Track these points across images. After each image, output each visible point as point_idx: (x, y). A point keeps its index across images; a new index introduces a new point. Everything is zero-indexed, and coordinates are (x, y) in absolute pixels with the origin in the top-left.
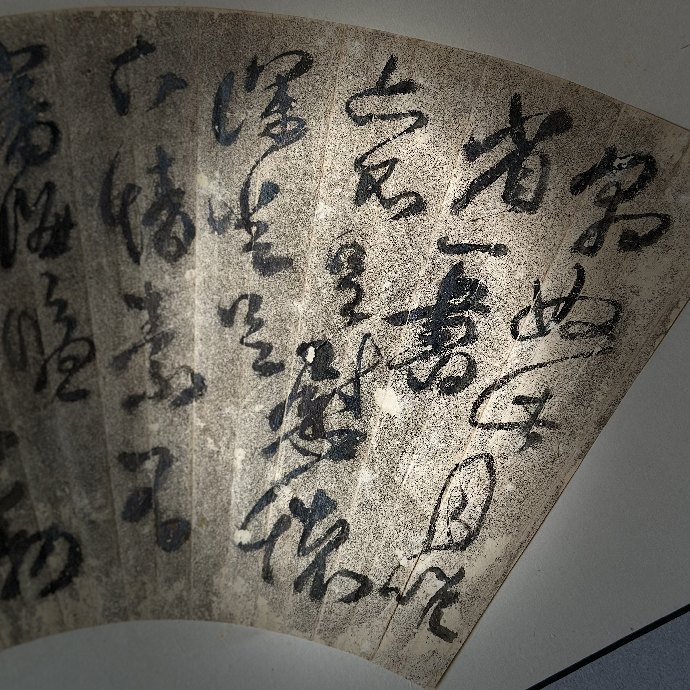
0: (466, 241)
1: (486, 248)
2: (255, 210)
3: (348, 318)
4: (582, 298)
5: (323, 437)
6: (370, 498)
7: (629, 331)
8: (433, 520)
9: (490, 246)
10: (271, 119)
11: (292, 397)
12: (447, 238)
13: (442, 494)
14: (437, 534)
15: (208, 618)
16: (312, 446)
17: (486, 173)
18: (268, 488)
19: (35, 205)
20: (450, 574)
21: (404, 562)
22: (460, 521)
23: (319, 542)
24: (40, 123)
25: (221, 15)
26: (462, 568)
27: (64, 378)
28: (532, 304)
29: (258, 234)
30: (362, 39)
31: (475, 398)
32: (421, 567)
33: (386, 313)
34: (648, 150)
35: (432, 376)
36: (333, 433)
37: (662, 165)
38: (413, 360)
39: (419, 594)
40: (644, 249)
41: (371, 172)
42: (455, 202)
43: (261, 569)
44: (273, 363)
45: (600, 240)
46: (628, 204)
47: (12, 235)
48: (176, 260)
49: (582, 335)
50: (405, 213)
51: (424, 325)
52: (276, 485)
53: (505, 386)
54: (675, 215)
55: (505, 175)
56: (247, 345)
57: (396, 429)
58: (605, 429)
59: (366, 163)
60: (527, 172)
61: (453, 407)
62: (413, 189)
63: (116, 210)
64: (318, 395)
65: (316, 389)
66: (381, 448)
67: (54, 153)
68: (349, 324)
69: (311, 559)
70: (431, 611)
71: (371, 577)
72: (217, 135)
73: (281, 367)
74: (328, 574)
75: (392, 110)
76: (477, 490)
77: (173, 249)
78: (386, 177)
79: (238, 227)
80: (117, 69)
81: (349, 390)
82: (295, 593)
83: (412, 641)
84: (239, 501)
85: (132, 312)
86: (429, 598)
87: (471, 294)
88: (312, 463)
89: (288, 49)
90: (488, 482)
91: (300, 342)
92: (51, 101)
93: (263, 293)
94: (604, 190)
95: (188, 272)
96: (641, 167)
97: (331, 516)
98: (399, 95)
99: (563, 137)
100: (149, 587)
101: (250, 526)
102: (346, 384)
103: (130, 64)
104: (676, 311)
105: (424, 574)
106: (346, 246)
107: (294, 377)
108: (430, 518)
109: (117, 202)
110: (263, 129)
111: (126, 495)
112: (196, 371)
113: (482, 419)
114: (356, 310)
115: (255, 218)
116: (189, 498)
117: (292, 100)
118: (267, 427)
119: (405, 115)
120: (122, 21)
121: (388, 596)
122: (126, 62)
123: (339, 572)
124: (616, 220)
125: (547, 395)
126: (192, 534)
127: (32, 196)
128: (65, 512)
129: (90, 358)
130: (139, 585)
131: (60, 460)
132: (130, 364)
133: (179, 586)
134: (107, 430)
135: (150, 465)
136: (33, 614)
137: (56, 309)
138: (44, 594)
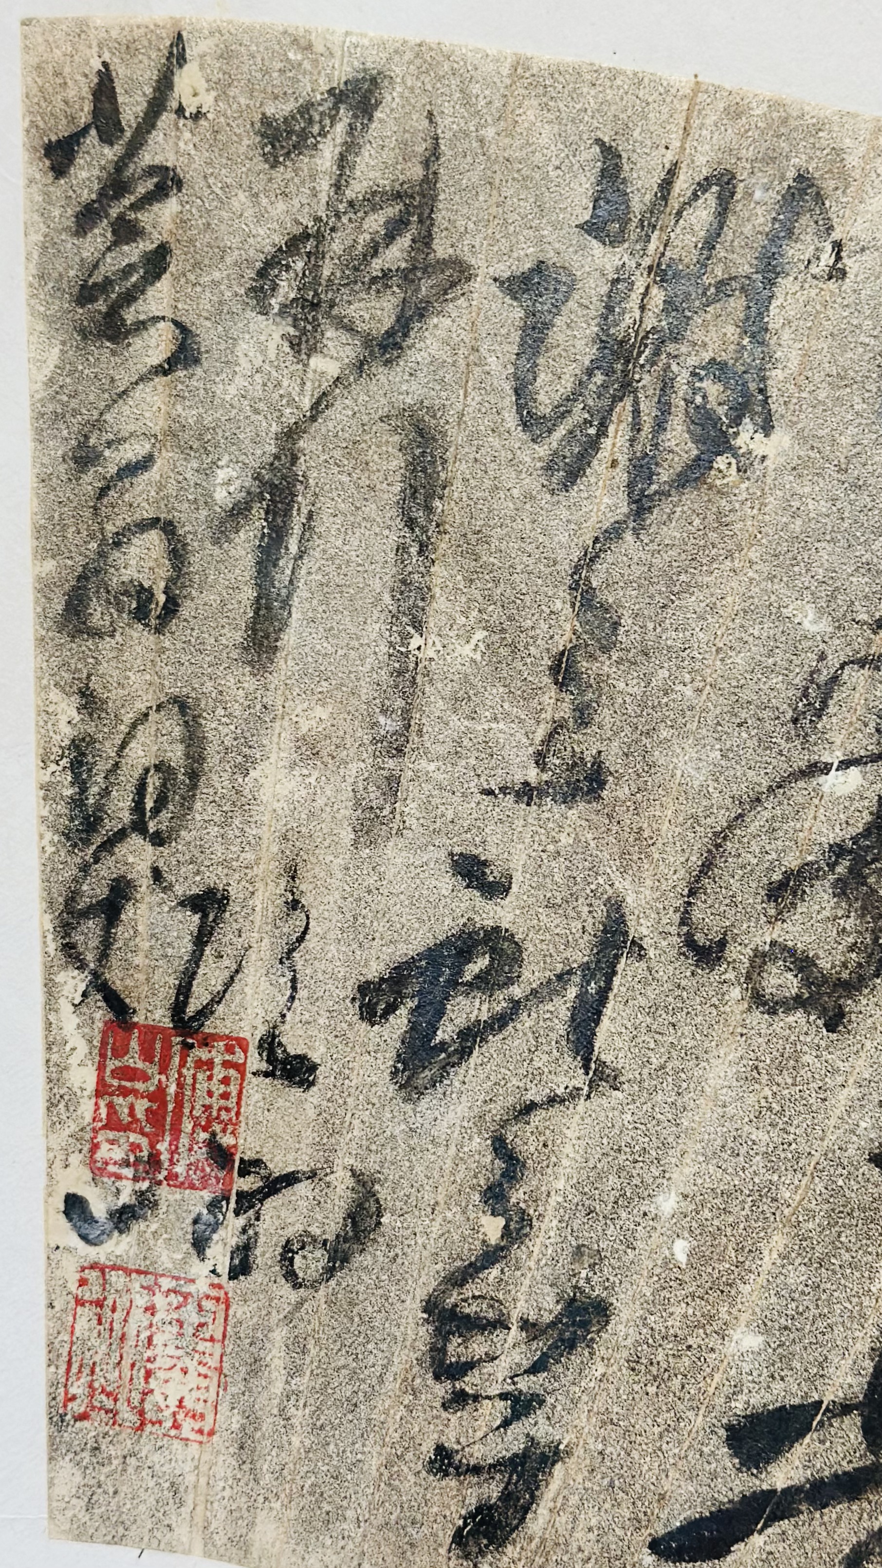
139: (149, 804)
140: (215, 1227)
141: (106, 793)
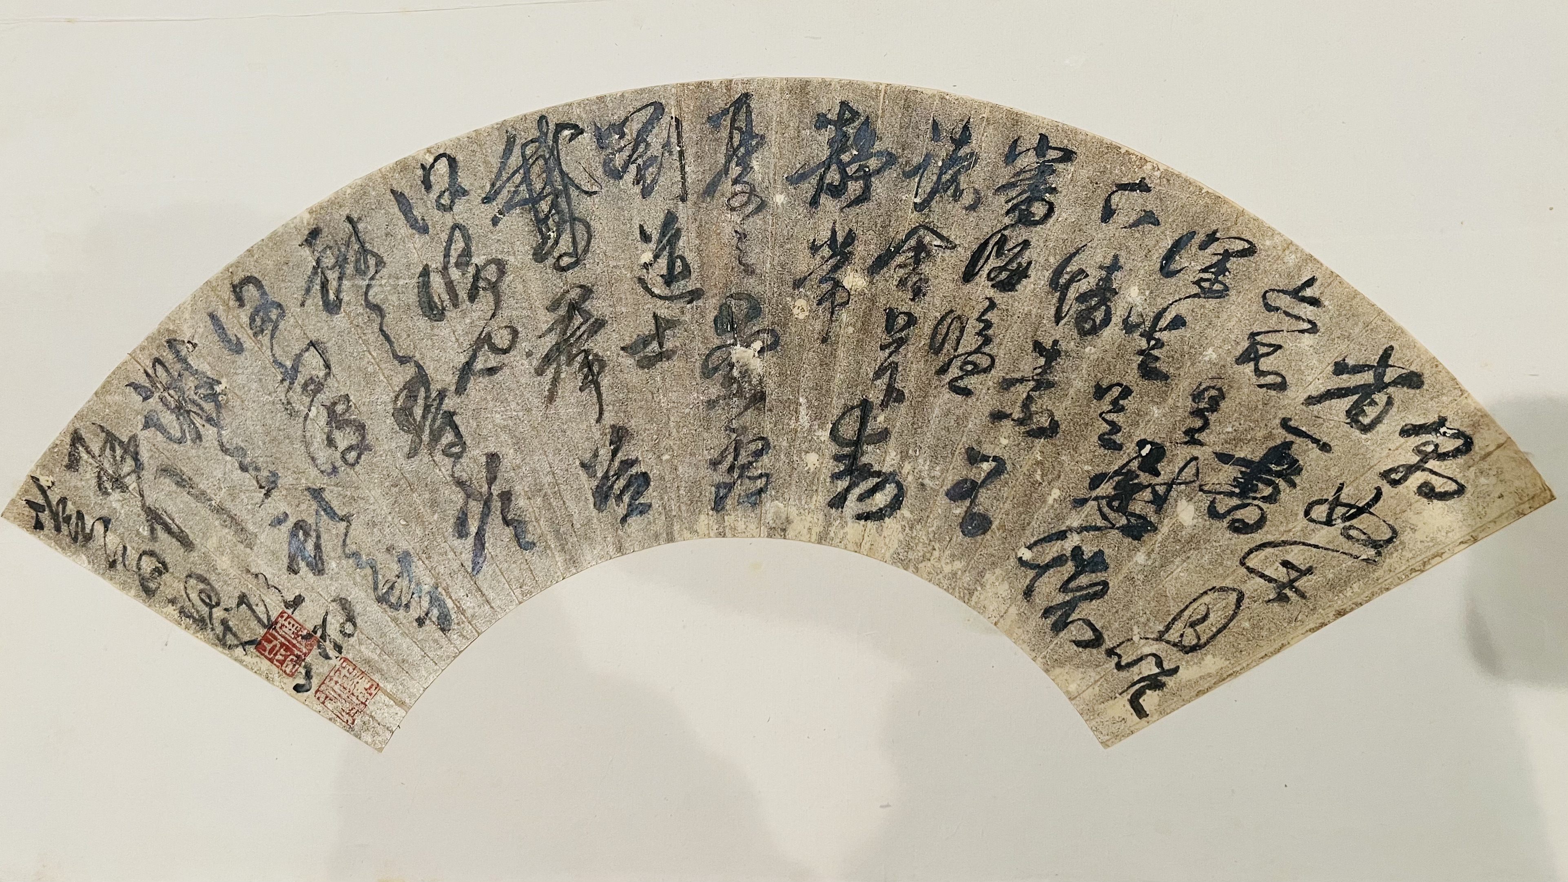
0: (1304, 429)
1: (1316, 441)
2: (1161, 330)
3: (1188, 439)
4: (1371, 513)
5: (1124, 514)
6: (1136, 577)
7: (1394, 555)
8: (1174, 619)
9: (1320, 441)
10: (1206, 276)
11: (1116, 473)
12: (1290, 419)
13: (1191, 603)
14: (1171, 631)
15: (966, 601)
16: (1112, 515)
17: (1343, 389)
18: (1064, 528)
19: (1009, 250)
20: (1166, 666)
21: (1136, 638)
22: (1195, 630)
23: (1080, 588)
24: (1044, 200)
25: (1207, 192)
26: (1178, 667)
27: (960, 374)
28: (1331, 499)
29: (1153, 348)
30: (1298, 256)
31: (1253, 545)
32: (1147, 650)
33: (1218, 449)
34: (1471, 433)
35: (1229, 512)
36: (1133, 514)
37: (1477, 448)
38: (1220, 493)
39: (1135, 669)
40: (1435, 501)
41: (1258, 346)
42: (1310, 397)
43: (1025, 585)
44: (1115, 442)
45: (1405, 478)
46: (1438, 463)
47: (982, 261)
48: (1085, 335)
49: (1358, 540)
50: (1269, 386)
51: (1242, 472)
52: (1070, 529)
53: (1280, 548)
54: (1469, 488)
55: (1356, 397)
56: (1103, 419)
57: (1182, 537)
58: (1341, 620)
59: (1258, 338)
60: (1373, 403)
61: (1233, 542)
62: (1283, 373)
63: (1062, 281)
64: (1136, 481)
65: (1138, 476)
66: (1163, 545)
67: (1042, 224)
68: (1186, 443)
69: (1067, 598)
70: (1137, 687)
71: (1106, 637)
72: (1162, 268)
73: (1119, 447)
74: (1074, 616)
75: (1295, 312)
76: (1220, 613)
77: (1087, 326)
78: (1268, 354)
79: (1141, 335)
80: (1116, 191)
81: (1161, 490)
82: (1042, 617)
83: (1111, 702)
84: (1036, 526)
85: (1034, 354)
86: (1141, 676)
87: (1287, 468)
88: (1106, 528)
89: (1243, 236)
90: (1231, 612)
91: (1143, 437)
92: (1060, 189)
93: (1135, 388)
94: (1424, 444)
95: (1089, 348)
96: (1459, 442)
97: (1099, 574)
98: (1306, 304)
99: (1412, 391)
100: (936, 554)
101: (1035, 550)
102: (1161, 484)
103: (1127, 192)
104: (1438, 559)
105: (1147, 656)
106: (1213, 388)
107: (1125, 459)
108: (1172, 616)
109: (1067, 277)
110: (1196, 279)
111: (958, 478)
112: (1056, 418)
113: (1252, 562)
114: (1196, 436)
115: (1157, 335)
116: (1001, 506)
117: (1227, 270)
118: (1086, 484)
119: (1303, 320)
120: (1137, 163)
121: (1111, 657)
122: (1126, 190)
123: (1083, 620)
124: (1423, 470)
125: (1310, 571)
126: (989, 532)
127: (1010, 244)
128: (907, 467)
129: (986, 370)
130: (930, 548)
131: (925, 429)
132: (1012, 389)
133: (958, 565)
134: (970, 426)
135: (986, 466)
136: (843, 527)
137: (982, 325)
138: (859, 517)
139: (208, 601)
140: (325, 650)
141: (198, 612)
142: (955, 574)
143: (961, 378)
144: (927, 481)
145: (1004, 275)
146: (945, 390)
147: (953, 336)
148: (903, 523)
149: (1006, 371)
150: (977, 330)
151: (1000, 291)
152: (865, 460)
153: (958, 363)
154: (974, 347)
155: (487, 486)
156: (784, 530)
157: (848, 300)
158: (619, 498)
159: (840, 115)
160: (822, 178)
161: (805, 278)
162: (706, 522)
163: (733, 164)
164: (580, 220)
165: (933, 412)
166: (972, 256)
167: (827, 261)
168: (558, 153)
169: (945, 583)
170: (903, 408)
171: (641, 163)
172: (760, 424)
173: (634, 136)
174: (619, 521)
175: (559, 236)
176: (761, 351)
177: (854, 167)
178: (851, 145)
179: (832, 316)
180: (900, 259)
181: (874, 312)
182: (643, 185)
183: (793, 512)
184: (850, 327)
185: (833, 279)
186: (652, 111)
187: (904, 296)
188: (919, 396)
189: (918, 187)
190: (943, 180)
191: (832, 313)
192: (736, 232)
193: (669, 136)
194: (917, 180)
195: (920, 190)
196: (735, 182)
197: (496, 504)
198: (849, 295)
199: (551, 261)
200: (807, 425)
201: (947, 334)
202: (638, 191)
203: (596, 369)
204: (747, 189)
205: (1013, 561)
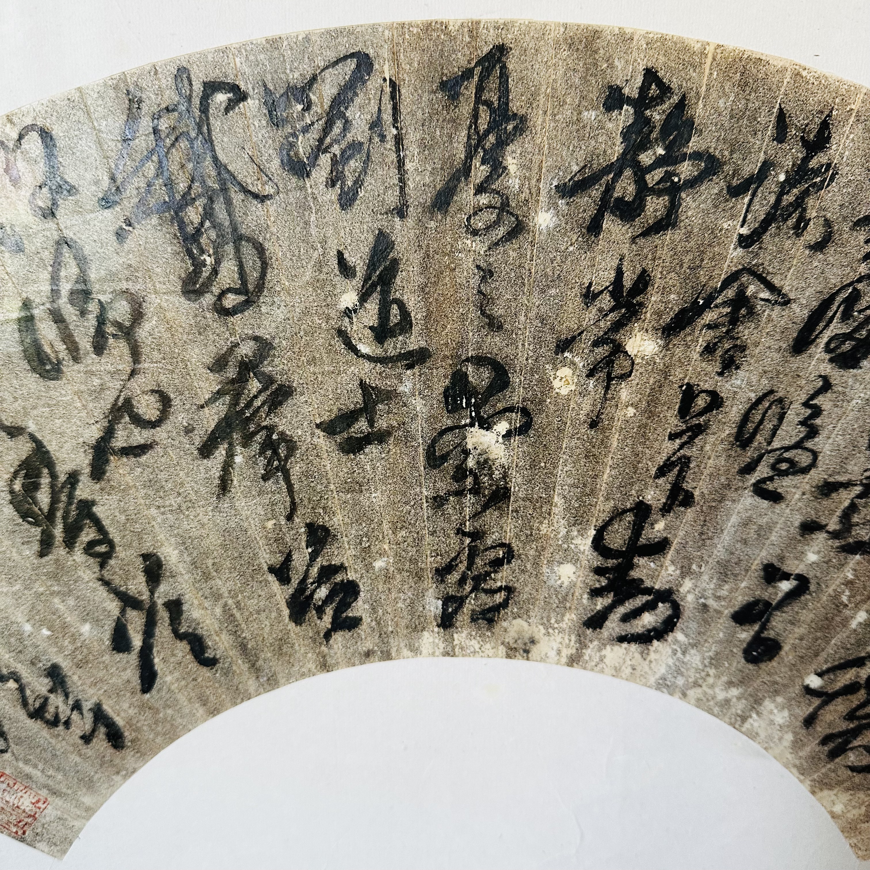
15: (737, 727)
18: (863, 654)
19: (860, 312)
23: (867, 716)
27: (771, 474)
43: (808, 713)
47: (822, 325)
52: (869, 656)
69: (852, 726)
74: (856, 743)
82: (819, 744)
84: (832, 652)
111: (749, 598)
116: (796, 630)
123: (865, 746)
126: (776, 659)
127: (863, 303)
128: (687, 584)
129: (805, 470)
130: (703, 674)
131: (716, 541)
132: (834, 495)
133: (734, 692)
134: (773, 538)
135: (785, 586)
136: (600, 650)
137: (809, 411)
138: (622, 639)
142: (727, 701)
143: (771, 479)
144: (711, 602)
145: (847, 346)
146: (748, 493)
147: (768, 426)
148: (675, 647)
149: (829, 473)
150: (801, 418)
151: (840, 367)
152: (635, 574)
153: (769, 460)
154: (794, 440)
155: (148, 593)
156: (527, 651)
157: (631, 372)
158: (320, 611)
159: (644, 89)
160: (609, 189)
161: (574, 338)
162: (431, 640)
163: (476, 162)
164: (249, 240)
165: (728, 520)
166: (810, 317)
167: (606, 315)
168: (209, 130)
169: (716, 710)
170: (690, 513)
171: (338, 153)
172: (502, 527)
173: (326, 107)
174: (322, 635)
175: (218, 262)
176: (508, 435)
177: (658, 174)
178: (656, 139)
179: (606, 393)
180: (709, 317)
181: (665, 389)
182: (342, 188)
183: (539, 632)
184: (630, 408)
185: (613, 341)
186: (353, 66)
187: (710, 368)
188: (714, 500)
189: (747, 211)
190: (784, 203)
191: (607, 388)
192: (478, 267)
193: (380, 110)
194: (747, 200)
195: (749, 217)
196: (480, 189)
197: (163, 615)
198: (633, 363)
199: (208, 299)
200: (563, 531)
201: (761, 422)
202: (334, 198)
203: (282, 452)
204: (497, 201)
205: (797, 689)
